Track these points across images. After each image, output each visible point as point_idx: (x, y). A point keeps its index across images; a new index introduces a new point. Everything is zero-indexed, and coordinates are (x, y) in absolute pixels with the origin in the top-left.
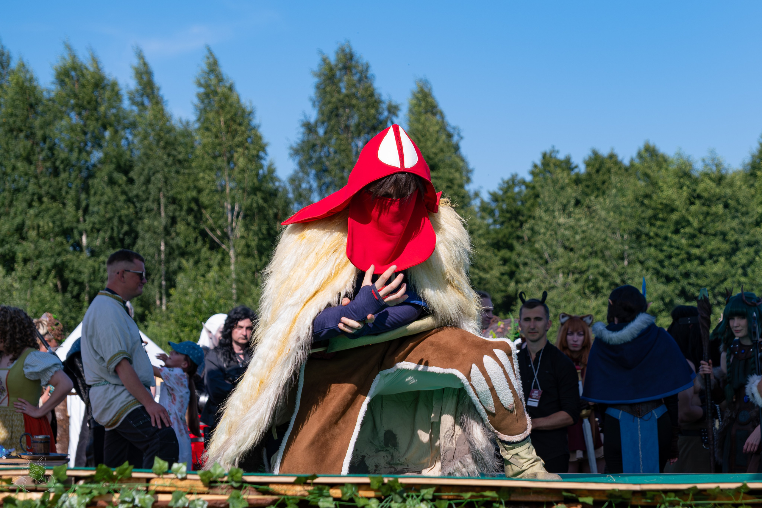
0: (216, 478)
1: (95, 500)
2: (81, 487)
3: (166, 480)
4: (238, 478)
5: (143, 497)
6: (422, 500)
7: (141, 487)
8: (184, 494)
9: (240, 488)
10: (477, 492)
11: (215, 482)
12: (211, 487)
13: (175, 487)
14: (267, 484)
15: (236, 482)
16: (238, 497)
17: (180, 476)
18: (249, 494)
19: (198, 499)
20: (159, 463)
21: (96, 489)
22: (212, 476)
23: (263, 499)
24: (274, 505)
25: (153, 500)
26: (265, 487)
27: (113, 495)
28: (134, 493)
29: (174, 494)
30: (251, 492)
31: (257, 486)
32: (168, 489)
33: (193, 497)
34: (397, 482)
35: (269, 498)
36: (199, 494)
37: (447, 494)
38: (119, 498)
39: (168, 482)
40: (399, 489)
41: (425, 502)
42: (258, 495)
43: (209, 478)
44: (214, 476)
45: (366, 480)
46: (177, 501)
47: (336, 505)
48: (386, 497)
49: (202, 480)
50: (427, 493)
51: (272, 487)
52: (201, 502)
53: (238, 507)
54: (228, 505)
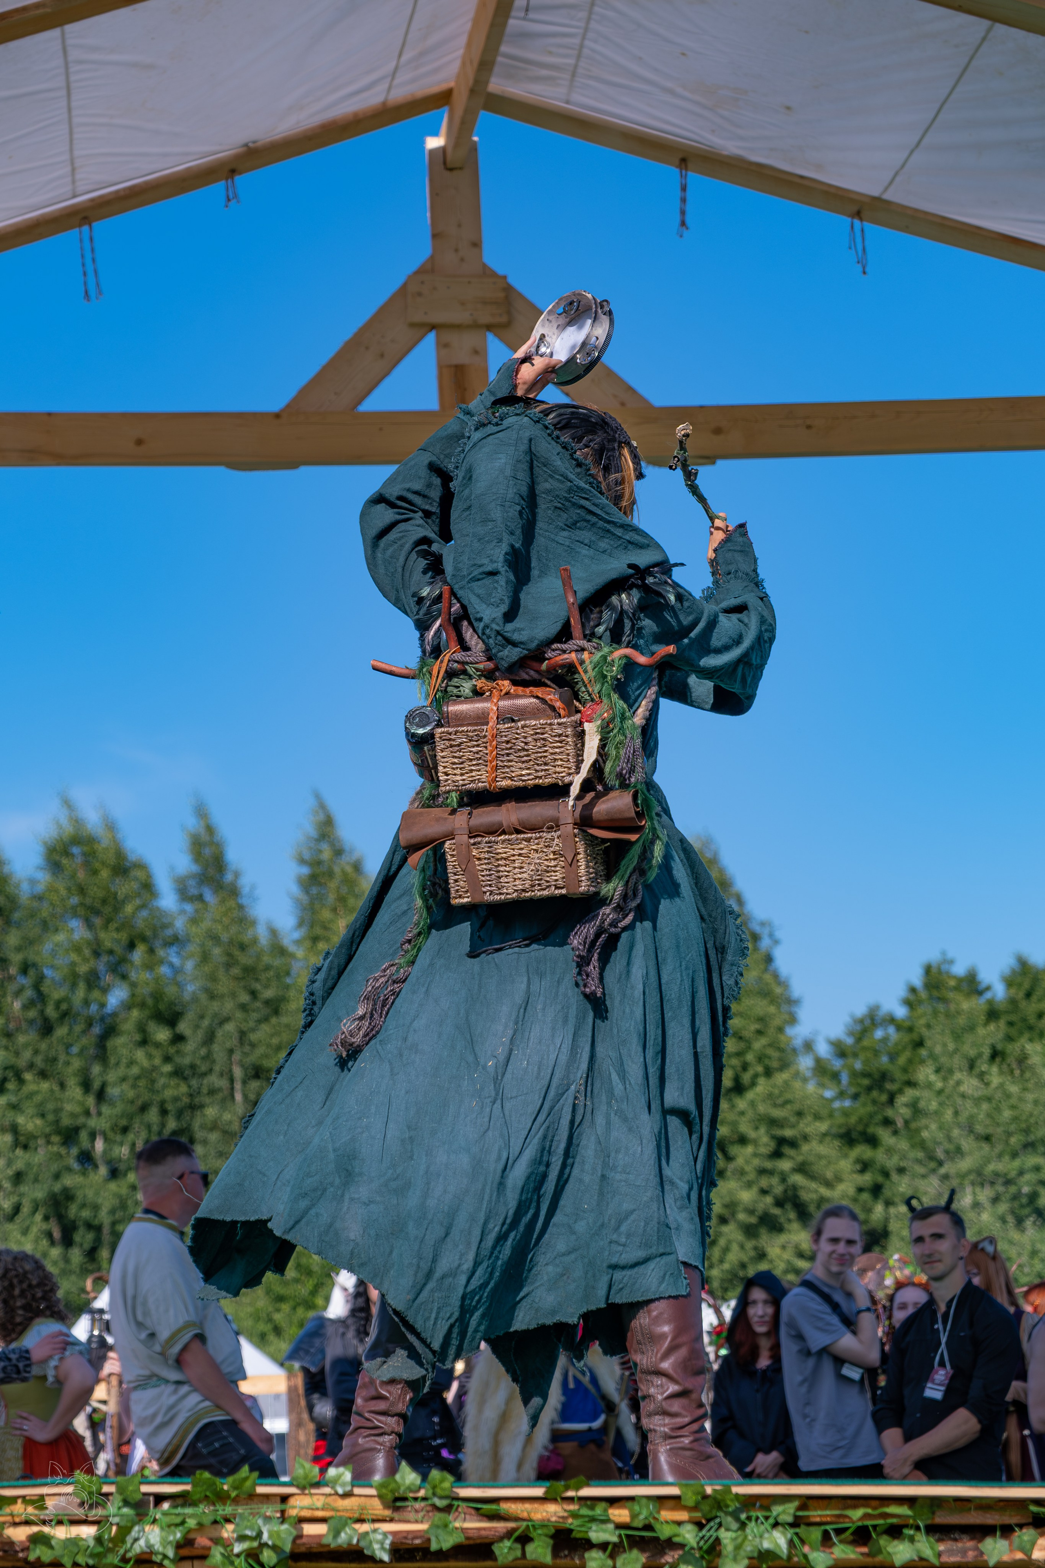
0: (404, 1492)
1: (192, 1536)
2: (165, 1514)
3: (316, 1497)
4: (443, 1489)
5: (275, 1529)
6: (776, 1525)
7: (271, 1510)
8: (349, 1522)
9: (448, 1509)
10: (874, 1508)
11: (405, 1499)
12: (396, 1509)
13: (333, 1509)
14: (497, 1501)
15: (441, 1498)
16: (446, 1526)
17: (340, 1491)
18: (465, 1520)
19: (375, 1531)
20: (303, 1467)
21: (193, 1516)
22: (399, 1488)
23: (490, 1529)
24: (509, 1539)
25: (295, 1533)
26: (493, 1507)
27: (223, 1528)
28: (260, 1522)
29: (330, 1521)
30: (468, 1517)
31: (479, 1506)
32: (320, 1514)
33: (365, 1528)
34: (730, 1492)
35: (501, 1526)
36: (374, 1521)
37: (819, 1513)
38: (234, 1532)
39: (319, 1502)
40: (733, 1507)
41: (780, 1528)
42: (480, 1521)
43: (393, 1491)
44: (402, 1489)
45: (671, 1491)
46: (337, 1534)
47: (620, 1536)
48: (709, 1521)
49: (380, 1497)
50: (784, 1512)
51: (504, 1507)
52: (379, 1537)
53: (447, 1542)
54: (429, 1540)
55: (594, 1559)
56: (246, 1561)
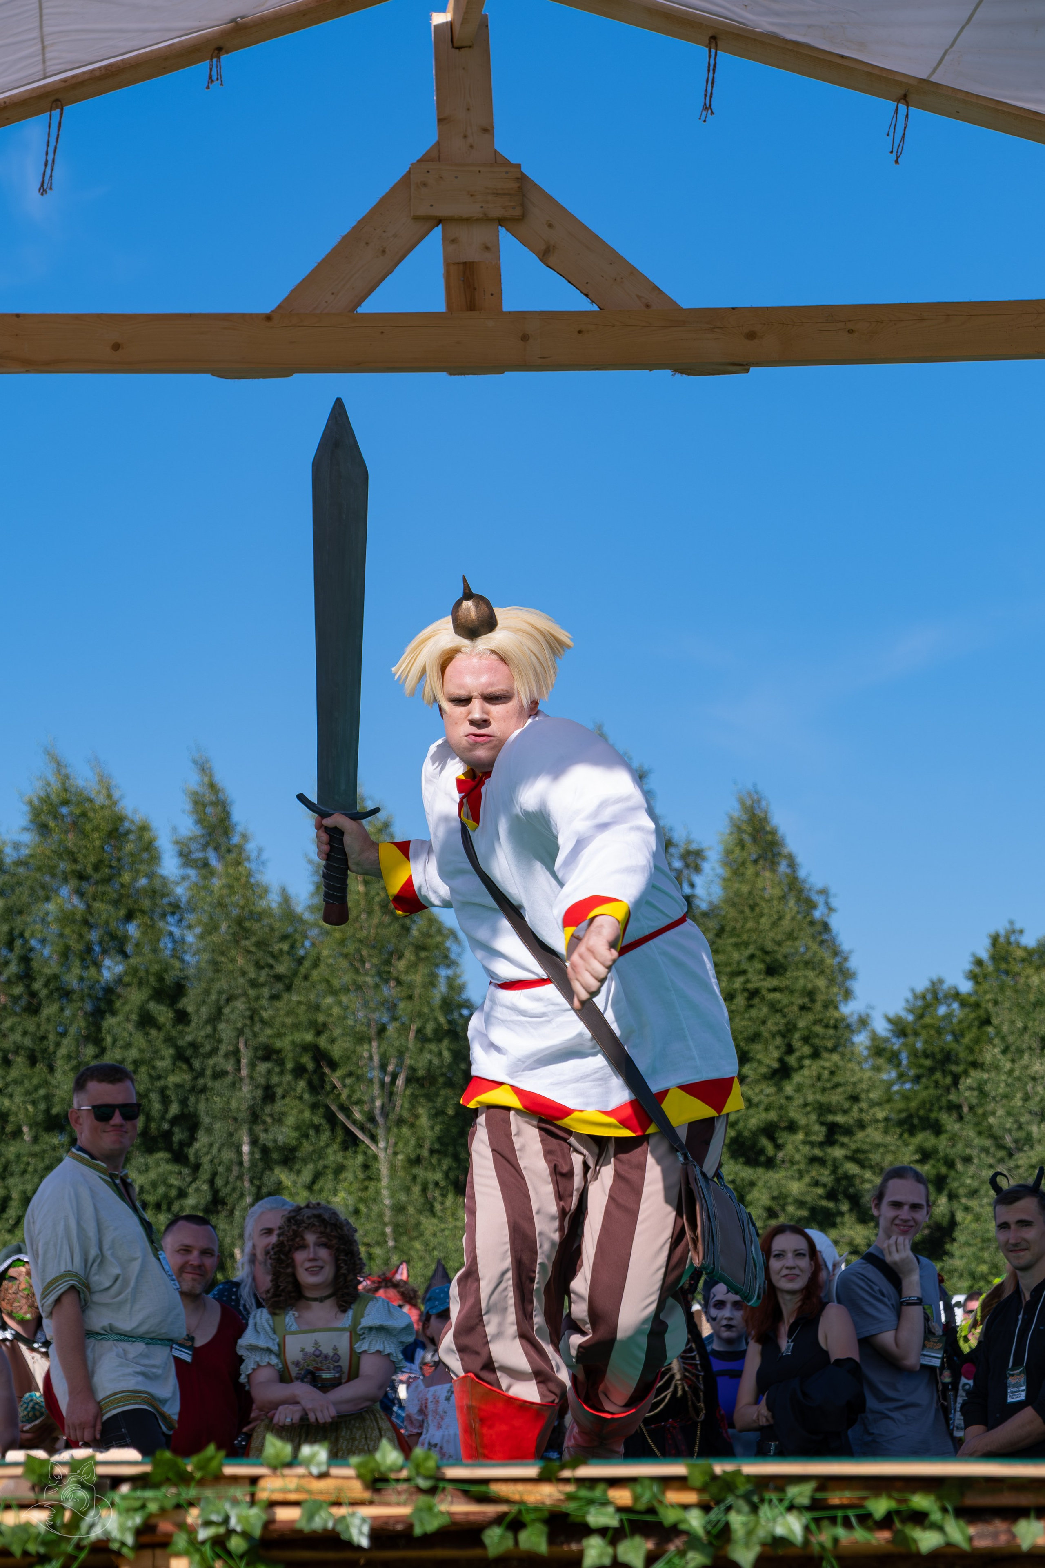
0: (386, 1472)
1: (153, 1521)
2: (124, 1497)
3: (287, 1480)
4: (428, 1469)
5: (244, 1513)
6: (790, 1508)
7: (240, 1492)
8: (325, 1505)
9: (432, 1491)
11: (385, 1480)
12: (377, 1491)
13: (307, 1492)
14: (486, 1481)
15: (426, 1478)
16: (430, 1509)
17: (315, 1471)
18: (452, 1503)
19: (353, 1515)
20: (274, 1445)
21: (153, 1499)
22: (380, 1468)
23: (479, 1513)
24: (499, 1524)
25: (264, 1517)
26: (482, 1488)
27: (187, 1511)
28: (227, 1506)
29: (304, 1505)
30: (454, 1500)
31: (466, 1487)
32: (293, 1497)
33: (343, 1511)
34: (741, 1473)
35: (491, 1510)
36: (352, 1504)
37: (839, 1495)
38: (199, 1516)
39: (292, 1484)
40: (743, 1488)
41: (795, 1512)
42: (468, 1503)
43: (373, 1472)
44: (383, 1469)
45: (678, 1469)
46: (310, 1518)
47: (621, 1521)
48: (718, 1503)
49: (359, 1476)
50: (801, 1494)
51: (495, 1488)
52: (356, 1521)
53: (432, 1525)
54: (411, 1526)
55: (593, 1547)
56: (212, 1548)
